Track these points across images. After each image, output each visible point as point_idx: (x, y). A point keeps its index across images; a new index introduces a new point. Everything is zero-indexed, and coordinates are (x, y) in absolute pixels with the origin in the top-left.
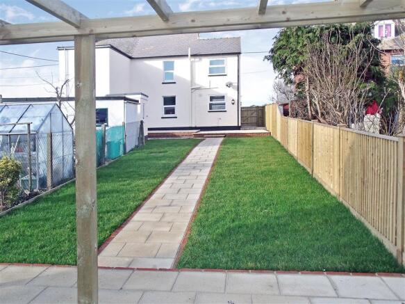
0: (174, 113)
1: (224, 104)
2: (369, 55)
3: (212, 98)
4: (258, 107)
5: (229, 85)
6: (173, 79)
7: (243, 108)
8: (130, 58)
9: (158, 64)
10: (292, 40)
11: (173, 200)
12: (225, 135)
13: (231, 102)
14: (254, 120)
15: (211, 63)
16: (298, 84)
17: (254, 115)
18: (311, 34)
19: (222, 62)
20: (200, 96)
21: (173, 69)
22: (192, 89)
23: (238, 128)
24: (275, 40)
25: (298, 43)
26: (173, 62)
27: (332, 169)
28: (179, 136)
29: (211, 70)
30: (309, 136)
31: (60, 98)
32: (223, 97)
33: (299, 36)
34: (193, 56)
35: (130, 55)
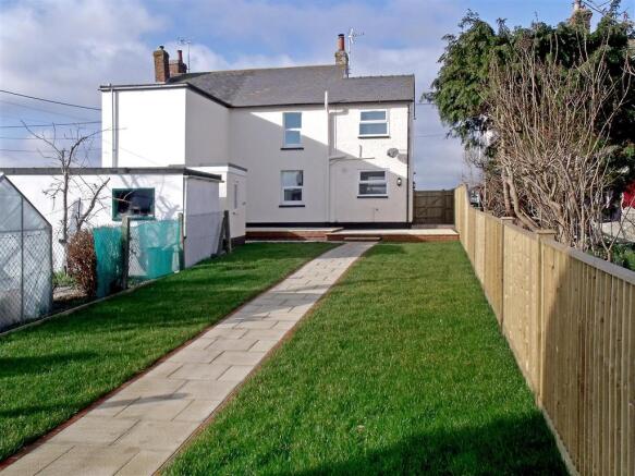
0: (300, 199)
1: (385, 186)
2: (619, 87)
3: (364, 176)
4: (444, 191)
5: (392, 153)
6: (298, 142)
7: (419, 192)
8: (228, 106)
9: (276, 117)
10: (469, 59)
11: (188, 381)
12: (382, 238)
13: (395, 181)
14: (437, 213)
15: (364, 116)
16: (489, 148)
17: (438, 204)
18: (504, 47)
19: (382, 116)
20: (344, 170)
21: (300, 126)
22: (331, 160)
23: (407, 225)
24: (442, 64)
25: (480, 65)
26: (300, 115)
27: (527, 328)
28: (302, 238)
29: (363, 129)
30: (498, 247)
31: (67, 168)
32: (381, 174)
33: (481, 52)
34: (333, 104)
35: (228, 102)
